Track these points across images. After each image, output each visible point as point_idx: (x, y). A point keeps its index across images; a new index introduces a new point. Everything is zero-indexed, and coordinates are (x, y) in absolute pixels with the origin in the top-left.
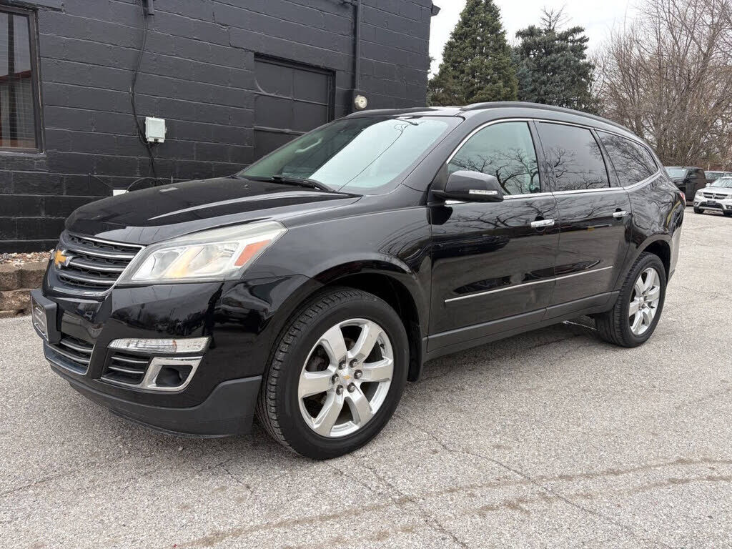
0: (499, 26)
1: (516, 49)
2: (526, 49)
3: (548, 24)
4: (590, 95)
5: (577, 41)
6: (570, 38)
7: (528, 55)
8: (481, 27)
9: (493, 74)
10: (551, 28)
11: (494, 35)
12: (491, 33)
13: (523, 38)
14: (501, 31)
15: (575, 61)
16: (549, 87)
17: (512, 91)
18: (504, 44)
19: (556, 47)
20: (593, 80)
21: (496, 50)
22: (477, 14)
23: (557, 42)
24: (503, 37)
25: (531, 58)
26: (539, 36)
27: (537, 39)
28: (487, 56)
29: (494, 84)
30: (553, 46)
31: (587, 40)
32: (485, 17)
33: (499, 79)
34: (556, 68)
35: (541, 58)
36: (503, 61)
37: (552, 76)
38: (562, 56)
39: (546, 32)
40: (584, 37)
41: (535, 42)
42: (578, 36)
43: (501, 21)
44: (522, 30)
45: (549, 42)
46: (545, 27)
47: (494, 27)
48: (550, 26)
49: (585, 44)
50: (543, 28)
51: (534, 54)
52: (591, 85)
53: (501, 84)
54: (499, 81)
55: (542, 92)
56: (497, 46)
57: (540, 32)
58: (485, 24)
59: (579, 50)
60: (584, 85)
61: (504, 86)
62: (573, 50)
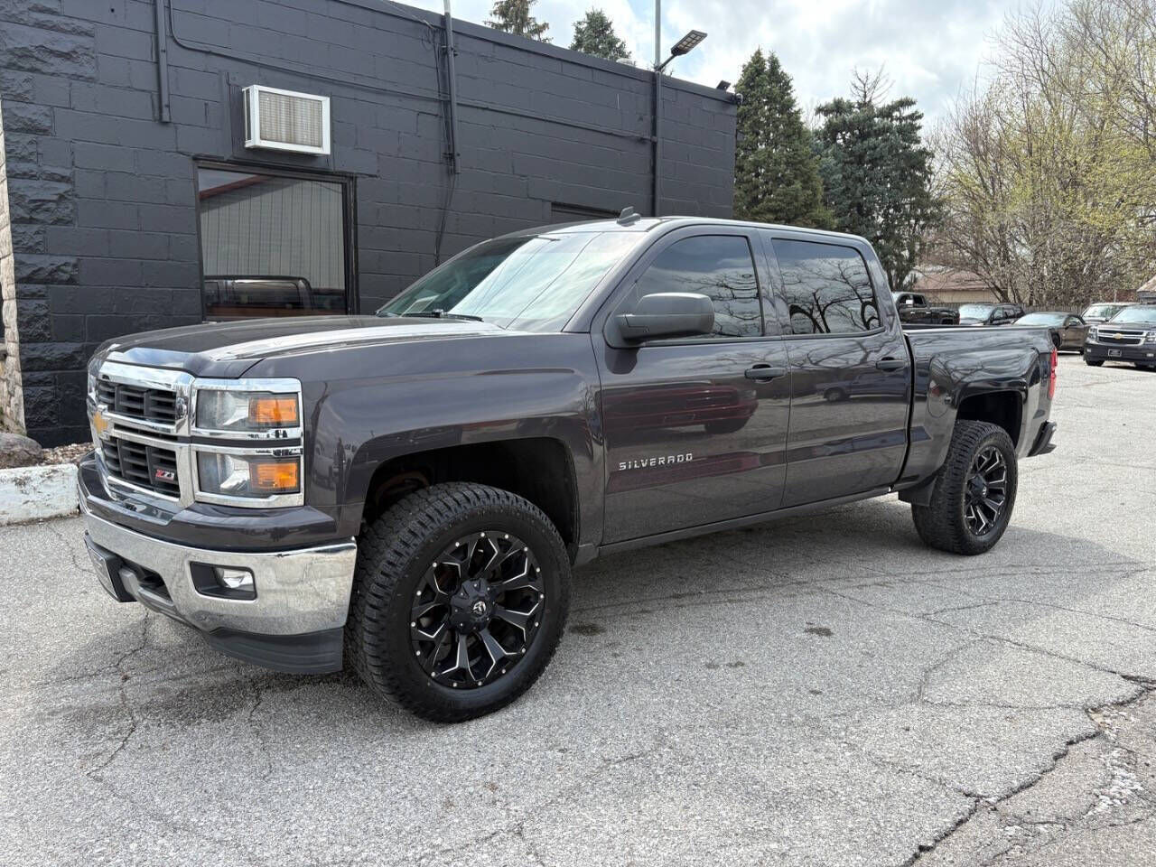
0: (791, 103)
1: (817, 133)
2: (832, 130)
3: (862, 94)
4: (928, 195)
5: (906, 118)
6: (896, 114)
7: (835, 140)
8: (766, 104)
9: (785, 170)
10: (867, 100)
11: (785, 116)
12: (781, 112)
13: (826, 115)
14: (796, 109)
15: (905, 148)
16: (868, 186)
17: (815, 195)
18: (800, 128)
19: (875, 128)
20: (931, 173)
21: (789, 136)
22: (758, 86)
23: (876, 119)
24: (798, 118)
25: (839, 145)
26: (851, 112)
27: (848, 117)
28: (776, 144)
29: (788, 185)
30: (871, 126)
31: (920, 117)
32: (770, 89)
33: (796, 178)
34: (876, 159)
35: (854, 144)
36: (799, 153)
37: (872, 169)
38: (884, 140)
39: (861, 106)
40: (916, 112)
41: (844, 122)
42: (907, 112)
43: (794, 95)
44: (823, 105)
45: (864, 121)
46: (858, 98)
47: (784, 105)
48: (865, 96)
49: (918, 122)
50: (854, 100)
51: (844, 138)
52: (929, 181)
53: (798, 185)
54: (797, 182)
55: (858, 194)
56: (791, 131)
57: (851, 106)
58: (771, 100)
59: (909, 130)
60: (920, 182)
61: (803, 188)
62: (900, 130)
